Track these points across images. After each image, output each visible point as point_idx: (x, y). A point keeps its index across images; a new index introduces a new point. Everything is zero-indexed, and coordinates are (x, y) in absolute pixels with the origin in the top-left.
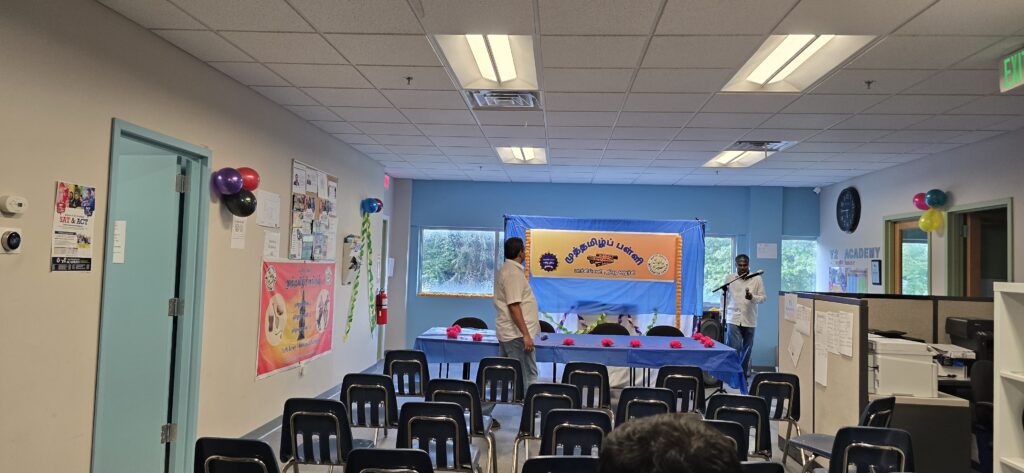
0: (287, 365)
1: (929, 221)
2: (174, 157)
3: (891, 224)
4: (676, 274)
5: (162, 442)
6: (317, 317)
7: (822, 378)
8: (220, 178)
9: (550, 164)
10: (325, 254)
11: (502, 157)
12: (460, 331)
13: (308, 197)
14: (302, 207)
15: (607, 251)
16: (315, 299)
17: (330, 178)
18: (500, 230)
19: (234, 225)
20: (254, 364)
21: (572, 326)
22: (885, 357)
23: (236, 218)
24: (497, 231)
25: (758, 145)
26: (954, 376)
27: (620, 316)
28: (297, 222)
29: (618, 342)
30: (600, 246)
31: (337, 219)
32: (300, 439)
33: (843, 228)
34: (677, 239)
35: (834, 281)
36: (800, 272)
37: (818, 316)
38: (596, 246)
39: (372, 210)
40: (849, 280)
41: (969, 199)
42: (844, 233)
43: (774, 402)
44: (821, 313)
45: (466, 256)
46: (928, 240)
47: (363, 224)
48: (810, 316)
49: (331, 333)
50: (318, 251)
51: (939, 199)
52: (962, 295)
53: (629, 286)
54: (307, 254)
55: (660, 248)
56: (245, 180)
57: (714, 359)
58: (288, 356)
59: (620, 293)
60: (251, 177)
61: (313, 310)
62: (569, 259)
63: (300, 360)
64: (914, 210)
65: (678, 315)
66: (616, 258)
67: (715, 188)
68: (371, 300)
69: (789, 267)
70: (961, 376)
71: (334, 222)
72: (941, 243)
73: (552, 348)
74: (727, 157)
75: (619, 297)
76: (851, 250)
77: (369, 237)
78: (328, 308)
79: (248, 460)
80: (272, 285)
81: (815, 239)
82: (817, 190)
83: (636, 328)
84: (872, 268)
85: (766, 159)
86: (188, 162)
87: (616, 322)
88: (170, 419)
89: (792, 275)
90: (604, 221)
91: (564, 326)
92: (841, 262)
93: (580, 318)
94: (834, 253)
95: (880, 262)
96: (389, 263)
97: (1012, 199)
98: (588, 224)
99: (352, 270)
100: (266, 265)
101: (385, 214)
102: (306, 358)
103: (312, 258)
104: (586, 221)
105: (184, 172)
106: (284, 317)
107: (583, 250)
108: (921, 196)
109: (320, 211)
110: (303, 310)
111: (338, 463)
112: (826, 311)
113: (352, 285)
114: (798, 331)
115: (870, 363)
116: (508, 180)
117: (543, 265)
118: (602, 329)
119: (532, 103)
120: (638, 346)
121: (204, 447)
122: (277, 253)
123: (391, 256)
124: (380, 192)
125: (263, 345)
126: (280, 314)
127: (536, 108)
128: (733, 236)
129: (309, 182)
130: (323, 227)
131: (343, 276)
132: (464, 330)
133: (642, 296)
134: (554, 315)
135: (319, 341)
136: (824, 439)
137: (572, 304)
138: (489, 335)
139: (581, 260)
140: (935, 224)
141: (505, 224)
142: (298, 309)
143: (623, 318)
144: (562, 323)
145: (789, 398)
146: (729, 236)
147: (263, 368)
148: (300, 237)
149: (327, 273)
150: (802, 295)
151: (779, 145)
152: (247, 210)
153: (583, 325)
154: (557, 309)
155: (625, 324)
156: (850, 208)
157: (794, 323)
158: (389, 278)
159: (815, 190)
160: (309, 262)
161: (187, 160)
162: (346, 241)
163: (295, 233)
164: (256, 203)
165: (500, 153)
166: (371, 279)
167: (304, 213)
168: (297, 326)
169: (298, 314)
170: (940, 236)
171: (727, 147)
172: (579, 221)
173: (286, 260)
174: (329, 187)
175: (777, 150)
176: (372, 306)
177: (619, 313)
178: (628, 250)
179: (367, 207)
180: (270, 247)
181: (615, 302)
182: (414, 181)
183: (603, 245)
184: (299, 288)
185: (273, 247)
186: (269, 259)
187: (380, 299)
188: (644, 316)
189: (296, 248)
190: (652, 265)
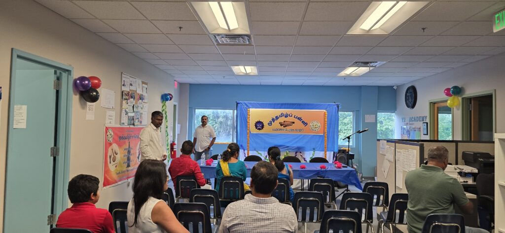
1: (452, 102)
2: (53, 71)
3: (433, 104)
4: (324, 131)
5: (48, 224)
6: (137, 155)
7: (400, 184)
8: (78, 82)
9: (260, 74)
10: (141, 122)
11: (234, 71)
12: (213, 162)
13: (131, 92)
14: (127, 98)
15: (289, 119)
16: (136, 146)
17: (143, 83)
19: (88, 108)
23: (89, 104)
24: (234, 110)
25: (365, 64)
26: (467, 182)
27: (296, 153)
28: (125, 106)
29: (294, 166)
30: (285, 117)
31: (148, 104)
32: (118, 224)
33: (408, 106)
34: (325, 113)
35: (404, 134)
36: (386, 129)
37: (398, 152)
39: (167, 100)
40: (412, 133)
41: (473, 91)
42: (409, 109)
43: (375, 197)
44: (399, 150)
46: (452, 112)
47: (163, 106)
48: (393, 152)
50: (137, 121)
51: (457, 91)
52: (469, 140)
53: (301, 137)
54: (131, 122)
55: (316, 117)
56: (92, 83)
59: (296, 141)
60: (96, 81)
61: (135, 152)
62: (270, 124)
63: (128, 178)
64: (444, 96)
65: (326, 152)
66: (294, 123)
67: (344, 86)
68: (168, 145)
69: (381, 127)
70: (470, 181)
71: (146, 106)
72: (458, 113)
74: (350, 71)
76: (412, 118)
77: (166, 113)
81: (394, 112)
82: (395, 88)
83: (304, 158)
84: (423, 127)
85: (370, 72)
86: (60, 73)
87: (294, 155)
88: (52, 212)
89: (382, 130)
90: (288, 104)
92: (407, 124)
94: (403, 119)
95: (427, 123)
96: (178, 126)
97: (495, 90)
98: (279, 106)
100: (107, 129)
101: (175, 101)
102: (131, 177)
103: (133, 124)
104: (278, 104)
105: (58, 79)
106: (118, 156)
107: (277, 119)
108: (448, 90)
109: (138, 101)
110: (129, 152)
112: (401, 149)
114: (387, 159)
116: (239, 84)
117: (256, 127)
119: (247, 41)
120: (304, 168)
122: (113, 122)
123: (178, 123)
124: (172, 90)
125: (105, 171)
126: (116, 154)
128: (353, 111)
129: (131, 85)
130: (139, 109)
132: (215, 162)
133: (307, 142)
134: (262, 153)
139: (276, 124)
140: (456, 104)
141: (237, 106)
142: (126, 151)
143: (298, 154)
145: (383, 195)
146: (351, 112)
147: (106, 183)
148: (127, 113)
150: (389, 141)
151: (376, 64)
152: (94, 99)
154: (264, 149)
155: (299, 157)
156: (412, 97)
157: (385, 155)
158: (178, 135)
159: (394, 88)
160: (132, 126)
161: (60, 72)
163: (124, 112)
164: (99, 96)
165: (233, 69)
166: (167, 135)
167: (129, 101)
168: (126, 160)
169: (127, 154)
170: (458, 109)
171: (350, 65)
172: (275, 104)
173: (119, 126)
174: (143, 87)
175: (375, 66)
176: (168, 149)
177: (295, 151)
178: (300, 119)
179: (164, 98)
180: (109, 119)
181: (294, 146)
182: (191, 85)
183: (287, 117)
184: (127, 140)
185: (111, 119)
186: (108, 125)
187: (172, 145)
188: (308, 152)
189: (125, 120)
190: (312, 126)
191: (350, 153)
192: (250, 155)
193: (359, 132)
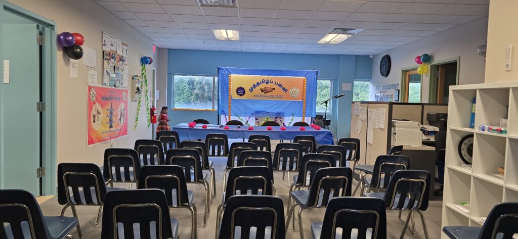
0: (104, 141)
1: (422, 70)
2: (35, 25)
3: (405, 72)
4: (303, 97)
5: (38, 177)
6: (119, 117)
7: (370, 141)
8: (62, 37)
9: (242, 40)
10: (122, 84)
11: (216, 35)
12: (195, 124)
13: (111, 53)
14: (108, 58)
15: (270, 86)
16: (118, 107)
17: (123, 44)
18: (215, 76)
19: (71, 64)
20: (86, 139)
21: (252, 123)
22: (399, 128)
23: (72, 60)
24: (214, 77)
25: (344, 31)
26: (429, 139)
27: (276, 118)
28: (106, 66)
29: (274, 129)
30: (266, 83)
31: (128, 66)
32: (114, 169)
33: (383, 75)
34: (304, 80)
37: (370, 111)
38: (265, 83)
39: (147, 63)
41: (440, 59)
42: (383, 77)
43: (348, 152)
44: (371, 110)
45: (197, 95)
46: (421, 81)
47: (142, 70)
48: (366, 112)
49: (127, 126)
50: (118, 82)
51: (427, 59)
52: (435, 102)
53: (281, 103)
54: (112, 83)
55: (296, 84)
56: (76, 40)
57: (320, 135)
58: (104, 136)
59: (276, 106)
60: (79, 38)
61: (117, 113)
62: (251, 90)
63: (111, 139)
64: (415, 64)
65: (304, 117)
66: (274, 89)
67: (323, 55)
68: (148, 110)
69: (357, 98)
70: (432, 139)
71: (126, 68)
72: (426, 79)
73: (243, 131)
74: (330, 38)
75: (275, 109)
76: (386, 86)
77: (145, 77)
78: (125, 113)
79: (87, 174)
80: (94, 99)
81: (370, 81)
82: (371, 57)
83: (284, 123)
84: (395, 94)
85: (348, 39)
86: (43, 28)
87: (274, 120)
88: (41, 166)
90: (269, 70)
91: (248, 123)
92: (381, 92)
93: (256, 119)
94: (377, 87)
95: (399, 90)
96: (157, 92)
97: (460, 57)
98: (261, 72)
99: (137, 94)
100: (90, 88)
101: (154, 66)
102: (114, 138)
103: (115, 86)
104: (259, 70)
105: (41, 34)
106: (101, 116)
107: (258, 85)
108: (419, 58)
109: (118, 62)
110: (111, 113)
111: (134, 181)
113: (137, 102)
114: (360, 119)
115: (392, 132)
116: (219, 50)
117: (238, 93)
118: (267, 124)
119: (231, 2)
120: (284, 130)
121: (62, 168)
122: (95, 82)
123: (157, 89)
124: (151, 54)
125: (90, 130)
126: (99, 114)
127: (234, 6)
128: (331, 80)
129: (112, 45)
130: (120, 70)
131: (132, 97)
132: (197, 125)
133: (287, 108)
134: (243, 118)
135: (121, 129)
136: (370, 166)
137: (252, 112)
138: (210, 126)
139: (257, 90)
140: (425, 71)
141: (218, 72)
142: (109, 112)
143: (277, 119)
144: (247, 122)
145: (355, 150)
146: (329, 80)
147: (91, 142)
148: (108, 74)
149: (123, 94)
150: (362, 103)
151: (355, 31)
152: (78, 56)
153: (258, 122)
154: (245, 115)
155: (278, 121)
156: (386, 64)
157: (358, 116)
158: (157, 100)
160: (113, 87)
161: (43, 26)
162: (133, 79)
163: (105, 72)
164: (83, 53)
165: (215, 33)
166: (147, 100)
167: (110, 61)
168: (109, 121)
169: (109, 115)
170: (427, 76)
171: (329, 32)
172: (256, 70)
173: (101, 86)
174: (123, 48)
175: (353, 34)
176: (148, 113)
177: (276, 116)
178: (280, 85)
179: (144, 61)
180: (91, 78)
181: (274, 111)
182: (169, 50)
183: (268, 83)
184: (109, 101)
185: (93, 78)
186: (91, 85)
187: (152, 110)
188: (287, 117)
189: (106, 80)
190: (292, 93)
191: (327, 120)
192: (231, 120)
193: (336, 97)
